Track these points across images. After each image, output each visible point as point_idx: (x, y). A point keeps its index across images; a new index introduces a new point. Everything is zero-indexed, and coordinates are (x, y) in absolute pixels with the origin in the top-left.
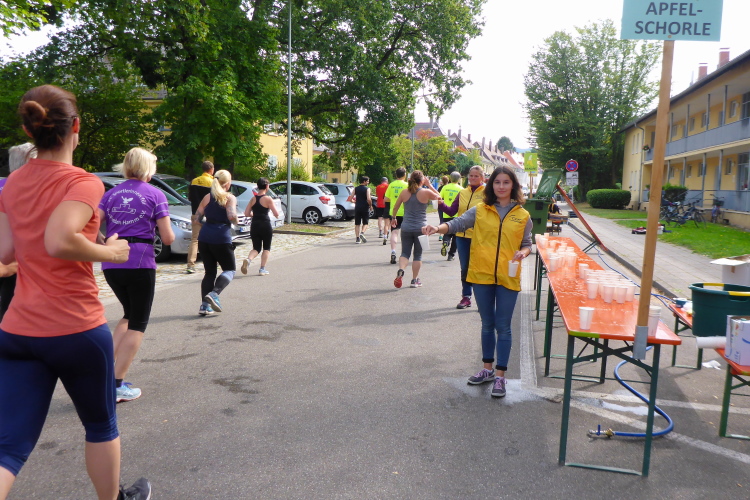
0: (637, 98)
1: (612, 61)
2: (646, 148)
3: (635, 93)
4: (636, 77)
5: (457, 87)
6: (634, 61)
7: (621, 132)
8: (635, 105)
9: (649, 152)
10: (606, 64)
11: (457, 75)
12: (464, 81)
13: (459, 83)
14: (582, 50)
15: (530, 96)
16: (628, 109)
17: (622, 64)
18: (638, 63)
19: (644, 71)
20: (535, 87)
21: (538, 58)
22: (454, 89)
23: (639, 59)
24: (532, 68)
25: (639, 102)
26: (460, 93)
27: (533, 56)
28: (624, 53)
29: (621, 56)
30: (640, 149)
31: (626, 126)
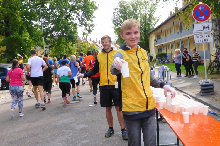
0: (151, 22)
1: (142, 10)
2: (155, 40)
3: (151, 21)
4: (150, 16)
5: (92, 27)
6: (149, 10)
7: (147, 35)
8: (151, 25)
9: (156, 42)
10: (140, 11)
11: (92, 23)
12: (94, 25)
13: (92, 25)
14: (131, 6)
15: (114, 24)
16: (149, 26)
17: (145, 11)
18: (150, 10)
19: (153, 13)
20: (116, 20)
21: (115, 10)
22: (91, 28)
23: (150, 9)
24: (114, 14)
25: (152, 24)
26: (93, 29)
27: (114, 9)
28: (145, 7)
29: (144, 8)
30: (154, 41)
31: (149, 32)
